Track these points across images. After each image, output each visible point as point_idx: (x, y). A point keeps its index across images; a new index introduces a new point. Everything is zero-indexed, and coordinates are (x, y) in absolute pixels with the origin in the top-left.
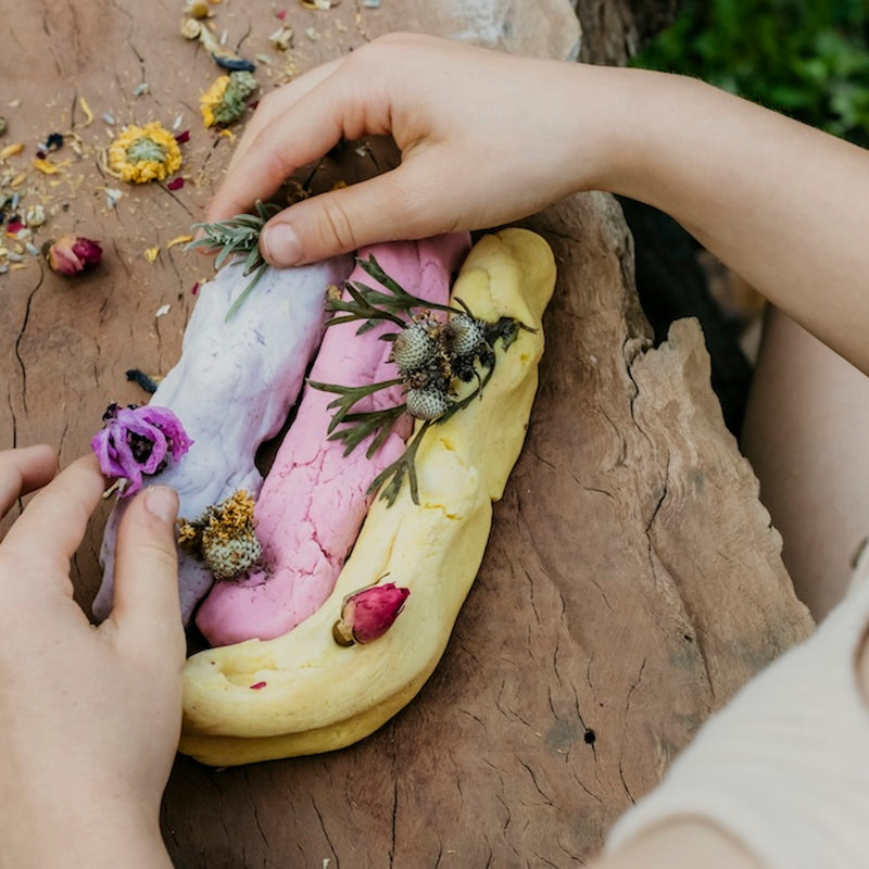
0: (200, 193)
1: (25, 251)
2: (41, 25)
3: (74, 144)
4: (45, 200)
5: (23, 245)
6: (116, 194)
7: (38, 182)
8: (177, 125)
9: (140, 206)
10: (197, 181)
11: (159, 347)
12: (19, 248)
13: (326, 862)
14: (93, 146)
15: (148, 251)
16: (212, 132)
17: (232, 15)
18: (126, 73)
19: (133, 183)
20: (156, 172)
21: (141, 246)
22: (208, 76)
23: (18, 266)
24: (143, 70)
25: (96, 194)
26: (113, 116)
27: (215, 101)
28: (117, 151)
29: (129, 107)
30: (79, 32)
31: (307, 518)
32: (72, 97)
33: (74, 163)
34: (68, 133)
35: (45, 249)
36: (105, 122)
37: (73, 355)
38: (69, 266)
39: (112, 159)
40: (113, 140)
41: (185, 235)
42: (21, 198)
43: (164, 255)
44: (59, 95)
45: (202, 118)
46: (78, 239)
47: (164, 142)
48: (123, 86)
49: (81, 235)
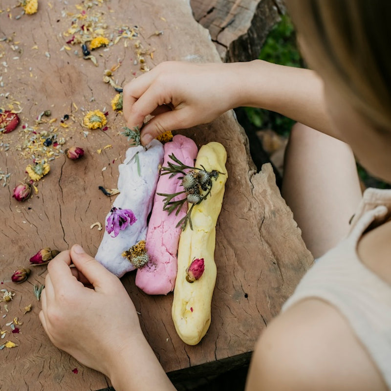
0: (113, 131)
1: (59, 152)
2: (59, 80)
3: (72, 118)
4: (64, 136)
5: (59, 150)
6: (87, 133)
7: (62, 130)
8: (104, 110)
9: (94, 136)
10: (112, 128)
11: (104, 180)
12: (57, 151)
13: (167, 339)
14: (78, 118)
15: (98, 150)
16: (115, 112)
17: (119, 74)
18: (87, 95)
19: (92, 129)
20: (99, 125)
21: (96, 149)
22: (113, 94)
23: (57, 157)
24: (92, 93)
25: (80, 133)
26: (84, 108)
27: (116, 102)
28: (86, 119)
29: (89, 105)
30: (71, 82)
31: (163, 245)
32: (71, 103)
33: (73, 124)
34: (70, 114)
35: (66, 151)
36: (82, 110)
37: (77, 184)
38: (74, 157)
39: (85, 122)
40: (84, 116)
41: (109, 145)
42: (57, 136)
43: (103, 152)
44: (66, 102)
45: (112, 107)
46: (76, 148)
47: (101, 116)
48: (87, 98)
49: (78, 147)
